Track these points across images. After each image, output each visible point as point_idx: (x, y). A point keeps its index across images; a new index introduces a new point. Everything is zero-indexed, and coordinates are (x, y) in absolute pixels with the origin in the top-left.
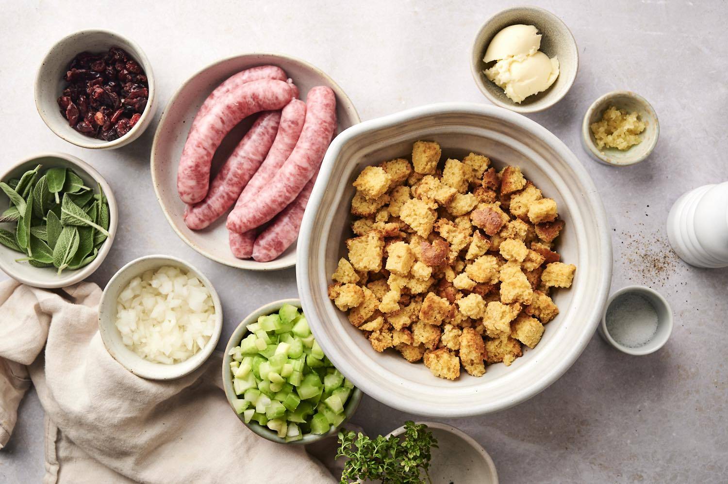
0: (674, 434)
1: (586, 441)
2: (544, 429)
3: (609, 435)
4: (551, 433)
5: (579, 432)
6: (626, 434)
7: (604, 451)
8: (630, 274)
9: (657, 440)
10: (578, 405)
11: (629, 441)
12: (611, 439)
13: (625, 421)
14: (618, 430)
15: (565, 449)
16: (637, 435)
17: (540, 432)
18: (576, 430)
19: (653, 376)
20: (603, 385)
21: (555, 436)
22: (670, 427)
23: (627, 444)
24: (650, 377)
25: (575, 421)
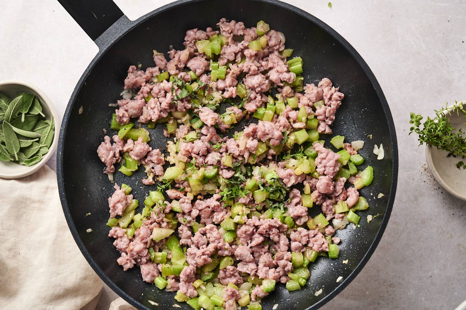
0: (456, 294)
1: (393, 298)
2: (363, 290)
3: (409, 294)
4: (367, 293)
5: (387, 292)
6: (422, 293)
7: (405, 306)
8: (424, 178)
9: (444, 297)
10: (387, 273)
11: (423, 299)
12: (411, 297)
13: (421, 284)
14: (416, 291)
15: (378, 305)
16: (429, 294)
17: (360, 292)
18: (386, 291)
19: (440, 252)
20: (405, 258)
21: (370, 295)
22: (453, 288)
23: (422, 301)
24: (438, 252)
25: (385, 284)
